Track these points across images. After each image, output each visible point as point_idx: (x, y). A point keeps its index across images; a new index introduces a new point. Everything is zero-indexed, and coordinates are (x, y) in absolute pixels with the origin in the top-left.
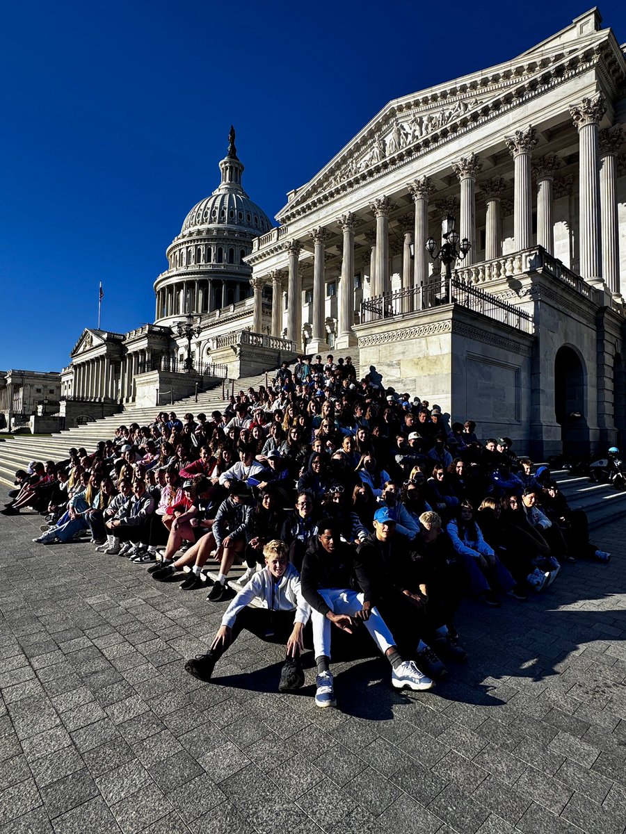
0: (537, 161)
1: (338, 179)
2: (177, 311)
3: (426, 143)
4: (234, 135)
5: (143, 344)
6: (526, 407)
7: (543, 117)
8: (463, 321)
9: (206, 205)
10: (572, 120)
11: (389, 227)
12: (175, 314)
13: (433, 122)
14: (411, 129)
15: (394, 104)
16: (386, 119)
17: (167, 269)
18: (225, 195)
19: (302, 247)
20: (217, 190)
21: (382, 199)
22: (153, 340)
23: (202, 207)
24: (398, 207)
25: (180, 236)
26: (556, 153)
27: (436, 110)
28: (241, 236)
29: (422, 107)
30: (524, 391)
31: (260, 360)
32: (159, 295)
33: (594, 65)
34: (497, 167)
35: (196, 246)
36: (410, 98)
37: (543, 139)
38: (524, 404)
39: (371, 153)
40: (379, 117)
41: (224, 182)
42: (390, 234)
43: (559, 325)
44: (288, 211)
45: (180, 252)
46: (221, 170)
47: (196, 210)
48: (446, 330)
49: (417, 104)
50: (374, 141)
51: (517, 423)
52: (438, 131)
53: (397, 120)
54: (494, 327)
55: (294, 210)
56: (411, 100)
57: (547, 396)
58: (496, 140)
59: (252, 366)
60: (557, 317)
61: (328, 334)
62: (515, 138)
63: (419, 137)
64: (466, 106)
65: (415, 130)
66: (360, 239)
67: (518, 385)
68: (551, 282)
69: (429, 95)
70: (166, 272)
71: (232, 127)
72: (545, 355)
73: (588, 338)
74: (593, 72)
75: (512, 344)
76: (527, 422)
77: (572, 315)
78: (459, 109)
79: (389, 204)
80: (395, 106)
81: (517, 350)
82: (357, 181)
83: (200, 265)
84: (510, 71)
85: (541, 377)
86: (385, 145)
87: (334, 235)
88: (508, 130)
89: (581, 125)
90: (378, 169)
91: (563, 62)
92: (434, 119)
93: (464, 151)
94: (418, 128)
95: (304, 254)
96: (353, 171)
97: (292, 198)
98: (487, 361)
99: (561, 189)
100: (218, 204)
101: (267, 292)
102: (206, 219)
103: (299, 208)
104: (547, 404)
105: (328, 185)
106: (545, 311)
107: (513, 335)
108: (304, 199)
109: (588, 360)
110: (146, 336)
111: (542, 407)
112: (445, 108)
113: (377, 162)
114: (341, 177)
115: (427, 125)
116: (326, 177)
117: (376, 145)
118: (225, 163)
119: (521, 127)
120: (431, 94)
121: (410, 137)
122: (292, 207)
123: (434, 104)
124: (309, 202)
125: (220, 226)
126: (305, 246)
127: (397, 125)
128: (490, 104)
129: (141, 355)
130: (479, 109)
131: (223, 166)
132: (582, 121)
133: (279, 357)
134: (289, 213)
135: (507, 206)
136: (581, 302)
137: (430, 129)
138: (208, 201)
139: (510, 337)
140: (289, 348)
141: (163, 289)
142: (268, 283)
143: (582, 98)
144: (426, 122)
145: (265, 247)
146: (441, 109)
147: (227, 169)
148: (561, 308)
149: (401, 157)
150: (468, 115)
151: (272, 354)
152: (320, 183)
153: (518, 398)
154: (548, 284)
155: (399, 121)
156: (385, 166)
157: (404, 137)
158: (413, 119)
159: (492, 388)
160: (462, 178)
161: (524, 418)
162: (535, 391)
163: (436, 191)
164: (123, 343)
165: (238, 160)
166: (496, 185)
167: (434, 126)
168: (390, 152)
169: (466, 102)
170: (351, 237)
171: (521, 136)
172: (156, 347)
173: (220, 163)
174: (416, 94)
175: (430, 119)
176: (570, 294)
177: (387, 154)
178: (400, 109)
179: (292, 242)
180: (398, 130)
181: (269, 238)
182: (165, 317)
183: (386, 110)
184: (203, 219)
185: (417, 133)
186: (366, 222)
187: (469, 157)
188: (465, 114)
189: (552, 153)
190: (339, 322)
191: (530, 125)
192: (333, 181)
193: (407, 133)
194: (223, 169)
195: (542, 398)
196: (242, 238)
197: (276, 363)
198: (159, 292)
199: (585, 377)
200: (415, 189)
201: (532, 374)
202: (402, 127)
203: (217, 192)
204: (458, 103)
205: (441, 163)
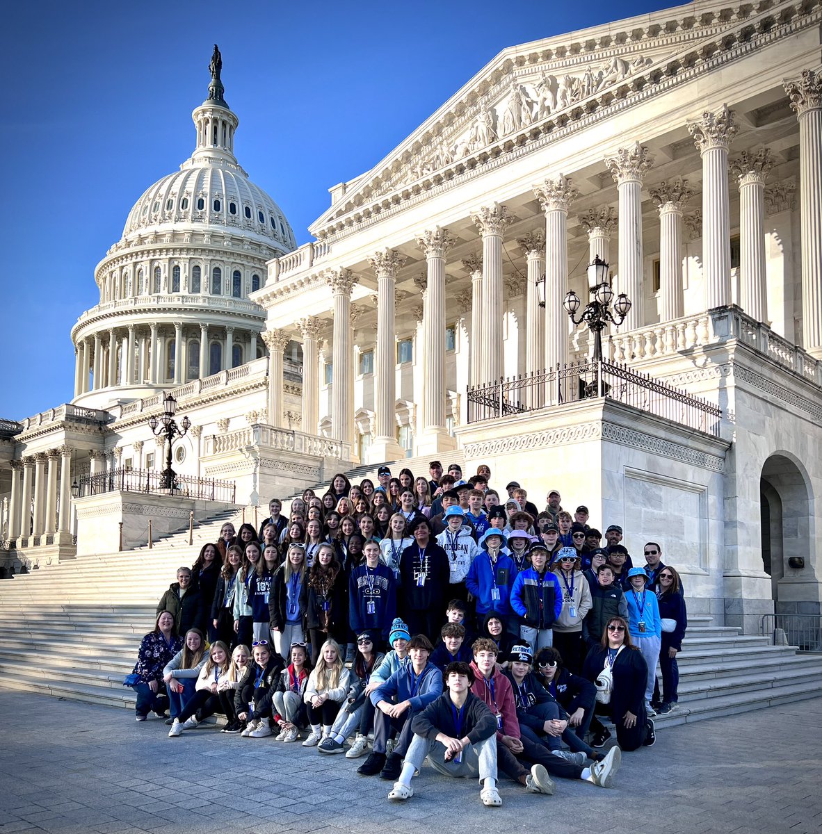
0: (738, 156)
1: (418, 169)
2: (117, 380)
3: (563, 121)
4: (220, 62)
5: (57, 440)
6: (716, 548)
7: (745, 92)
8: (618, 422)
9: (169, 188)
10: (788, 101)
11: (503, 251)
12: (112, 385)
13: (574, 87)
14: (538, 96)
15: (510, 53)
16: (497, 77)
17: (97, 302)
18: (203, 171)
19: (356, 280)
20: (190, 160)
21: (492, 207)
22: (74, 434)
23: (163, 191)
24: (517, 220)
25: (122, 242)
26: (768, 146)
27: (577, 69)
28: (233, 244)
29: (555, 61)
30: (714, 523)
31: (291, 473)
32: (82, 348)
33: (817, 21)
34: (677, 161)
35: (152, 261)
36: (537, 47)
37: (746, 124)
38: (714, 544)
39: (474, 130)
40: (486, 73)
41: (201, 147)
42: (504, 262)
43: (767, 424)
44: (332, 219)
45: (121, 271)
46: (197, 125)
47: (151, 196)
48: (594, 436)
49: (547, 55)
50: (478, 111)
51: (703, 572)
52: (583, 104)
53: (514, 79)
54: (666, 429)
55: (343, 219)
56: (539, 50)
57: (748, 532)
58: (673, 123)
59: (277, 483)
60: (763, 412)
61: (399, 428)
62: (703, 123)
63: (552, 111)
64: (626, 65)
65: (545, 99)
66: (455, 268)
67: (703, 515)
68: (752, 359)
69: (567, 44)
70: (96, 308)
71: (216, 48)
72: (745, 470)
73: (814, 441)
74: (815, 31)
75: (694, 453)
76: (719, 571)
77: (789, 407)
78: (614, 70)
79: (504, 215)
80: (513, 57)
81: (701, 462)
82: (449, 175)
83: (158, 297)
84: (692, 18)
85: (738, 503)
86: (495, 118)
87: (411, 260)
88: (693, 109)
89: (801, 109)
90: (484, 158)
91: (771, 13)
92: (576, 82)
93: (623, 138)
94: (549, 95)
95: (360, 292)
96: (443, 159)
97: (339, 196)
98: (655, 479)
99: (777, 200)
100: (191, 187)
101: (292, 352)
102: (170, 214)
103: (351, 215)
104: (749, 544)
105: (400, 180)
106: (744, 402)
107: (695, 439)
108: (359, 201)
109: (815, 475)
110: (63, 426)
111: (740, 549)
112: (592, 66)
113: (483, 147)
114: (423, 167)
115: (564, 93)
116: (397, 167)
117: (481, 117)
118: (204, 112)
119: (712, 106)
120: (569, 43)
121: (537, 108)
122: (340, 213)
123: (575, 59)
124: (369, 205)
125: (197, 226)
126: (361, 279)
127: (515, 86)
128: (663, 66)
129: (53, 459)
130: (646, 73)
131: (200, 117)
132: (803, 103)
133: (321, 469)
134: (334, 223)
135: (694, 222)
136: (802, 386)
137: (569, 98)
138: (173, 181)
139: (690, 443)
140: (337, 453)
141: (90, 340)
142: (295, 338)
143: (802, 70)
144: (562, 87)
145: (289, 277)
146: (587, 67)
147: (208, 122)
148: (769, 397)
149: (522, 141)
150: (629, 81)
151: (311, 463)
152: (387, 176)
153: (704, 535)
154: (747, 362)
155: (519, 81)
156: (496, 153)
157: (527, 108)
158: (542, 80)
159: (664, 520)
160: (620, 180)
161: (714, 564)
162: (729, 524)
163: (580, 196)
164: (17, 437)
165: (228, 108)
166: (675, 191)
167: (575, 94)
168: (505, 134)
169: (626, 59)
170: (441, 265)
171: (711, 120)
172: (84, 446)
173: (195, 111)
174: (546, 41)
175: (570, 82)
176: (783, 376)
177: (500, 133)
178: (521, 62)
179: (339, 270)
180: (518, 96)
181: (296, 261)
182: (94, 391)
183: (497, 63)
184: (163, 214)
185: (549, 103)
186: (466, 242)
187: (632, 148)
188: (624, 79)
189: (761, 145)
190: (420, 409)
191: (725, 105)
192: (409, 172)
193: (533, 102)
194: (199, 122)
195: (741, 535)
196: (236, 250)
197: (317, 479)
198: (81, 344)
199: (810, 501)
200: (546, 195)
201: (724, 499)
202: (523, 90)
203: (187, 165)
204: (613, 59)
205: (586, 155)
